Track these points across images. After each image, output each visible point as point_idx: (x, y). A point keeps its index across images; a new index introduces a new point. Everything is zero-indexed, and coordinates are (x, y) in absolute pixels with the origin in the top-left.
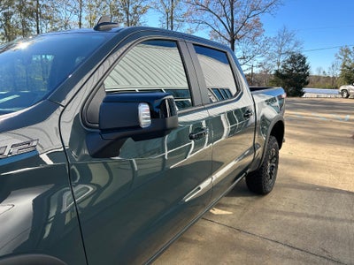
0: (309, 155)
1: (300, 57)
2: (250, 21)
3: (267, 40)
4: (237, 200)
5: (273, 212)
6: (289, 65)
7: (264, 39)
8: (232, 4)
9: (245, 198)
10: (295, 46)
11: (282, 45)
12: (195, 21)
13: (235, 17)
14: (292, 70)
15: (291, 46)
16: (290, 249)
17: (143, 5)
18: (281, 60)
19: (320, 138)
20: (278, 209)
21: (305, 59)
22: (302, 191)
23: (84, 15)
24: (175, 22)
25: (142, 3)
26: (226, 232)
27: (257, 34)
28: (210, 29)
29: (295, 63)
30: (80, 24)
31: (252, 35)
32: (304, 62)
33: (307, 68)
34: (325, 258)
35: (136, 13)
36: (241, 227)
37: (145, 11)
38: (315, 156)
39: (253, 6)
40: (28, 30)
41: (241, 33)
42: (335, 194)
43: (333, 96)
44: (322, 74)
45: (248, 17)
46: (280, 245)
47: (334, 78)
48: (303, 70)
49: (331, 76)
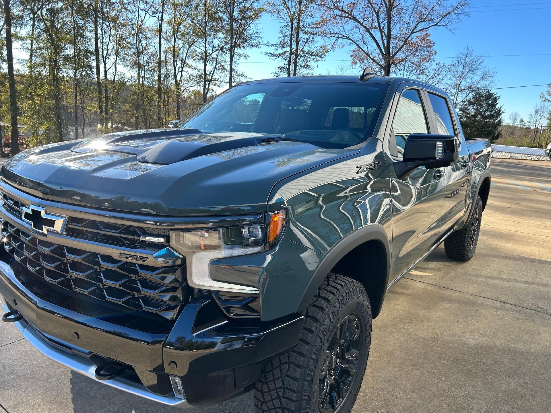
0: (510, 228)
1: (489, 96)
2: (414, 38)
3: (440, 67)
4: (433, 265)
5: (477, 276)
6: (470, 108)
7: (434, 66)
8: (389, 11)
9: (443, 263)
10: (482, 79)
11: (462, 76)
12: (331, 35)
13: (393, 32)
14: (475, 116)
15: (476, 79)
16: (502, 304)
17: (256, 6)
18: (459, 99)
19: (522, 210)
20: (482, 274)
21: (495, 99)
22: (507, 261)
23: (166, 17)
24: (302, 36)
25: (255, 4)
26: (431, 288)
27: (425, 59)
28: (354, 47)
29: (481, 105)
30: (160, 31)
31: (416, 60)
32: (494, 105)
33: (498, 113)
34: (539, 312)
35: (243, 18)
36: (445, 286)
37: (257, 15)
38: (519, 229)
39: (421, 14)
40: (82, 36)
41: (400, 55)
42: (547, 266)
43: (535, 158)
44: (518, 124)
45: (413, 32)
46: (492, 301)
47: (537, 130)
48: (492, 116)
49: (533, 127)
